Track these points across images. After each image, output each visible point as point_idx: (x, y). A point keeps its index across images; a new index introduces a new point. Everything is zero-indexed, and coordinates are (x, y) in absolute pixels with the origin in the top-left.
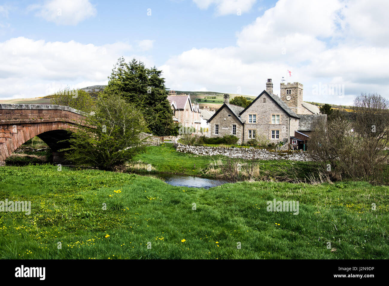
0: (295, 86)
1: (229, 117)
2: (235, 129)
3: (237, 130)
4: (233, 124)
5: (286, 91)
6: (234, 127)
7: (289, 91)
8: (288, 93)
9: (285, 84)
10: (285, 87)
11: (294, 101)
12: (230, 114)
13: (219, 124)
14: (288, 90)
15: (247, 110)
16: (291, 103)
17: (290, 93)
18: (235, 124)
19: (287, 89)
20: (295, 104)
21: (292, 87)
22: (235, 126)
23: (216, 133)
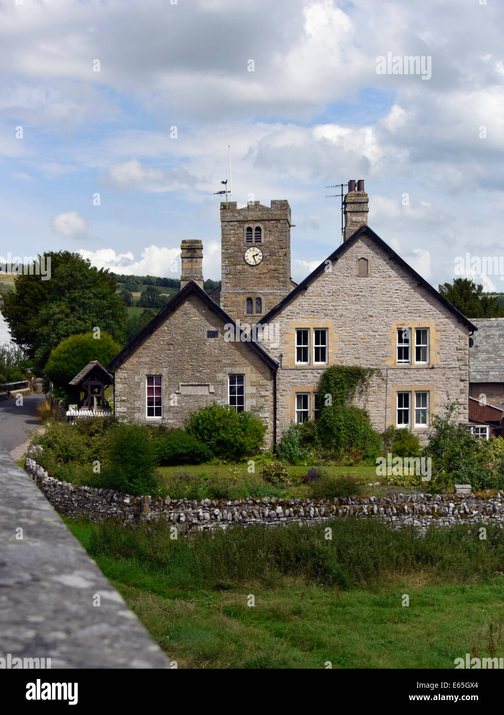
0: (277, 213)
1: (212, 340)
2: (241, 390)
3: (252, 396)
4: (229, 370)
5: (242, 232)
6: (232, 382)
7: (254, 232)
8: (249, 240)
9: (239, 207)
10: (241, 218)
11: (273, 267)
12: (213, 329)
13: (164, 372)
14: (249, 229)
15: (289, 307)
16: (263, 276)
17: (258, 239)
18: (237, 370)
19: (246, 226)
20: (278, 278)
21: (265, 218)
22: (237, 379)
23: (150, 413)
